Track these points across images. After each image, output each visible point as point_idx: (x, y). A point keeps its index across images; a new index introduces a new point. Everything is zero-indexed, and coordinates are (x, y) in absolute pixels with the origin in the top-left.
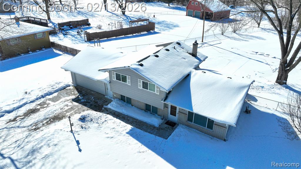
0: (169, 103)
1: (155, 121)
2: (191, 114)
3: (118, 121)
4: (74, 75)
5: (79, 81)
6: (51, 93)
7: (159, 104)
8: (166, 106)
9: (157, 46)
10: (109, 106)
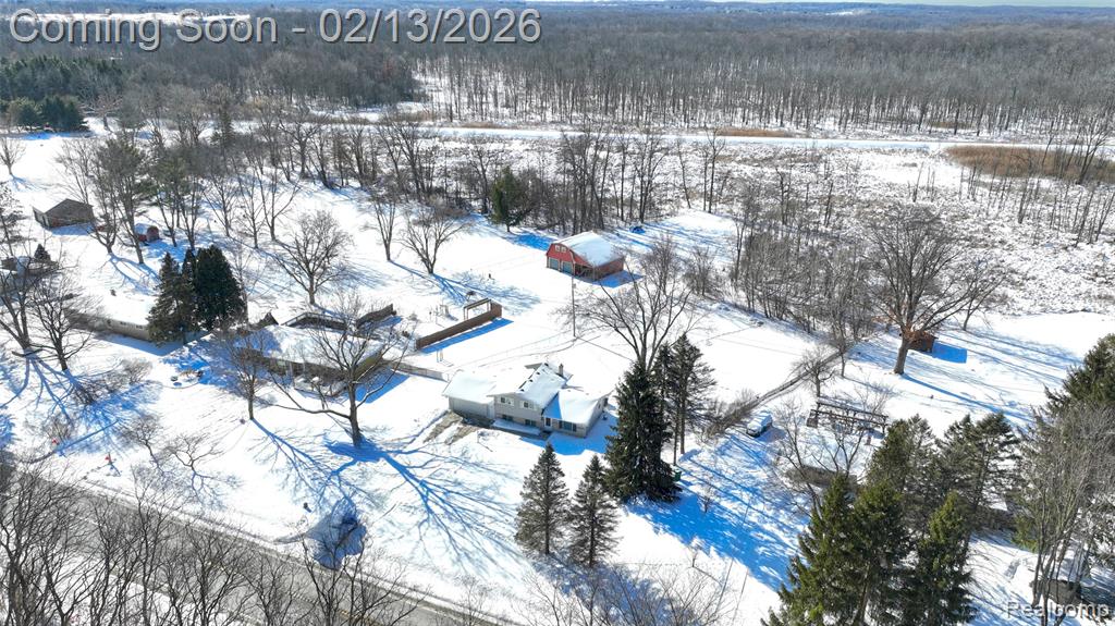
0: (545, 417)
1: (535, 431)
2: (561, 422)
3: (507, 434)
4: (452, 400)
5: (457, 406)
6: (437, 419)
7: (537, 418)
8: (542, 419)
9: (528, 367)
10: (495, 425)
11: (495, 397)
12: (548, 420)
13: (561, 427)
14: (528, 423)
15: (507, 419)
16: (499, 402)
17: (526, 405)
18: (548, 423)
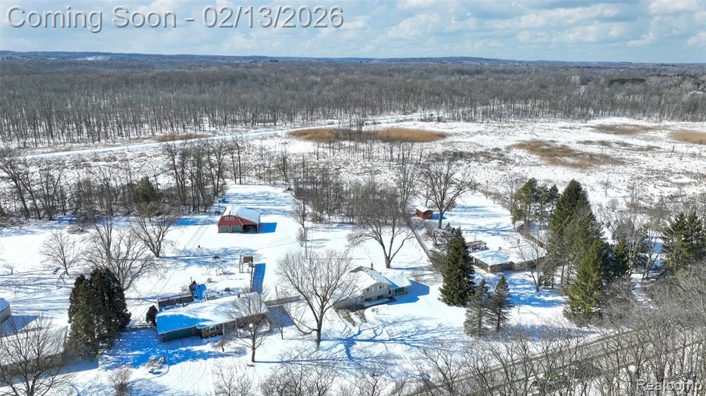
7: (386, 292)
8: (388, 292)
11: (364, 291)
12: (390, 291)
13: (396, 292)
14: (380, 297)
15: (368, 300)
16: (366, 291)
17: (380, 287)
18: (390, 293)
